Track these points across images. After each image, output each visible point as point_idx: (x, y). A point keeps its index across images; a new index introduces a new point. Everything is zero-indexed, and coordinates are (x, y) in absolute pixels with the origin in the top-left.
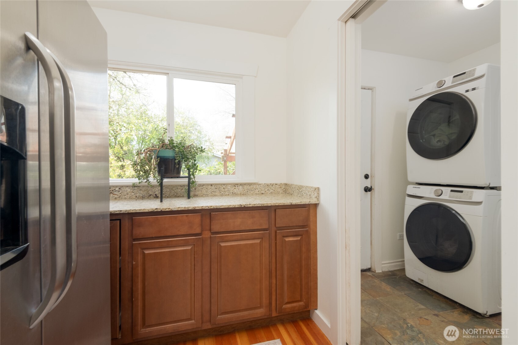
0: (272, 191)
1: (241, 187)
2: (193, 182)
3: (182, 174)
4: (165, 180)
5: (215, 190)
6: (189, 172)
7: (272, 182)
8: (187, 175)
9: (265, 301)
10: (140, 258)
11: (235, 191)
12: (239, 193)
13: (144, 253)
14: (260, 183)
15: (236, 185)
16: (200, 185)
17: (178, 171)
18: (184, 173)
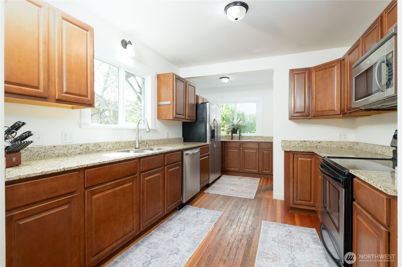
0: (269, 139)
1: (257, 137)
2: (241, 135)
3: (237, 133)
4: (233, 134)
5: (248, 138)
6: (239, 132)
7: (269, 136)
8: (239, 133)
9: (257, 168)
10: (226, 151)
11: (255, 139)
12: (257, 139)
13: (227, 151)
14: (264, 136)
15: (255, 137)
16: (243, 136)
17: (237, 132)
18: (238, 132)
